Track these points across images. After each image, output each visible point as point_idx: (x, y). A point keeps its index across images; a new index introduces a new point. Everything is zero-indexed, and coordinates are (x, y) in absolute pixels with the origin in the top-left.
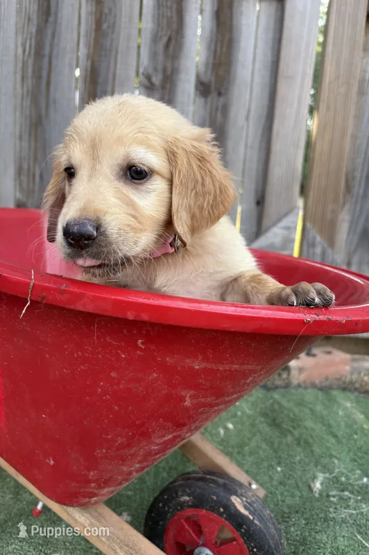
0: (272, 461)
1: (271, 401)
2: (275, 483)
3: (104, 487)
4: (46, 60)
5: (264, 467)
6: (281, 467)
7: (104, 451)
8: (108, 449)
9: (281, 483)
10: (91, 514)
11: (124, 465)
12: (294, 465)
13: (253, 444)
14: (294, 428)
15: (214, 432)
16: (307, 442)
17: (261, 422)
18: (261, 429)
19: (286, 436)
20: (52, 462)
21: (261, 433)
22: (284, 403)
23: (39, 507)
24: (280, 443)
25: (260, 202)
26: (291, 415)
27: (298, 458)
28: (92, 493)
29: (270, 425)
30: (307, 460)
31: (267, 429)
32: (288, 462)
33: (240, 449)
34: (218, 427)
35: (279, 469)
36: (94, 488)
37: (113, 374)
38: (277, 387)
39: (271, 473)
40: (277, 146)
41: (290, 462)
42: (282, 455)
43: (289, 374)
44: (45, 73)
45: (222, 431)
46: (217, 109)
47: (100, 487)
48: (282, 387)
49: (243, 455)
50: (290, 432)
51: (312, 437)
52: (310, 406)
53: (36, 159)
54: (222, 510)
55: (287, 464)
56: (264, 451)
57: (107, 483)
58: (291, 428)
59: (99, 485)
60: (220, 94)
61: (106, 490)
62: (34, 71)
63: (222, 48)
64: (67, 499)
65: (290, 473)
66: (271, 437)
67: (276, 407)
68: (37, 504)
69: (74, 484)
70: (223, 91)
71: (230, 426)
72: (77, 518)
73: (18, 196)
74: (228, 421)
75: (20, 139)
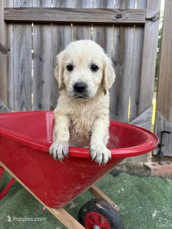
0: (138, 204)
1: (140, 181)
2: (138, 213)
3: (62, 202)
5: (134, 206)
6: (141, 207)
7: (60, 191)
8: (61, 190)
9: (140, 213)
10: (59, 211)
11: (67, 195)
12: (146, 207)
13: (131, 197)
14: (148, 192)
15: (116, 191)
16: (152, 198)
17: (135, 189)
18: (135, 192)
19: (145, 196)
20: (46, 194)
21: (135, 193)
22: (146, 182)
24: (142, 198)
25: (137, 103)
26: (148, 188)
27: (148, 204)
28: (58, 204)
29: (139, 191)
30: (152, 205)
31: (137, 192)
32: (144, 205)
33: (125, 198)
34: (118, 190)
35: (140, 208)
36: (58, 202)
37: (60, 168)
38: (144, 176)
39: (136, 209)
40: (143, 82)
41: (145, 206)
42: (142, 203)
43: (150, 172)
46: (120, 70)
47: (60, 202)
48: (146, 176)
49: (127, 201)
50: (146, 194)
51: (155, 196)
52: (156, 185)
53: (57, 92)
54: (95, 209)
55: (143, 206)
56: (135, 200)
57: (63, 201)
58: (147, 193)
60: (120, 64)
61: (62, 203)
63: (121, 48)
64: (51, 206)
65: (145, 210)
66: (139, 195)
67: (142, 183)
68: (43, 208)
69: (53, 201)
70: (122, 63)
71: (123, 190)
72: (55, 212)
73: (51, 104)
74: (122, 188)
75: (52, 85)
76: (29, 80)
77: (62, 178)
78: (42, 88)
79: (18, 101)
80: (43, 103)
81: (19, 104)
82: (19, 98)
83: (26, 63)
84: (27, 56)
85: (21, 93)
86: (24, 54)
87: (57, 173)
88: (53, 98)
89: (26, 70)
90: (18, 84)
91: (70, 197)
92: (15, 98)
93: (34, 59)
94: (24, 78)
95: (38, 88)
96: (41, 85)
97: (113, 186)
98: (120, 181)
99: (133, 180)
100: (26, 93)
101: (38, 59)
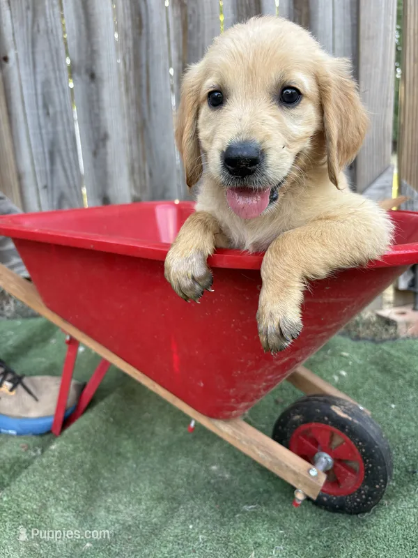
0: (386, 400)
1: (380, 351)
2: (390, 417)
3: (241, 402)
4: (144, 69)
6: (394, 404)
7: (239, 372)
8: (241, 371)
9: (396, 417)
10: (232, 425)
11: (254, 383)
12: (407, 403)
14: (405, 372)
15: (329, 378)
17: (372, 369)
18: (372, 375)
19: (398, 379)
20: (202, 385)
21: (373, 378)
22: (393, 352)
23: (192, 424)
24: (392, 385)
26: (401, 362)
27: (411, 397)
28: (232, 407)
29: (381, 372)
31: (379, 375)
34: (332, 374)
35: (393, 407)
36: (233, 403)
38: (384, 340)
39: (384, 410)
41: (404, 401)
42: (396, 395)
43: (396, 329)
44: (144, 82)
45: (336, 378)
47: (238, 402)
48: (389, 340)
49: (358, 396)
50: (401, 376)
53: (144, 159)
54: (326, 418)
55: (400, 402)
56: (378, 392)
57: (243, 398)
58: (402, 373)
59: (237, 400)
61: (242, 405)
62: (135, 82)
65: (405, 409)
66: (383, 381)
67: (386, 356)
68: (190, 422)
69: (219, 400)
71: (344, 373)
73: (134, 193)
74: (341, 369)
75: (131, 143)
76: (68, 135)
77: (246, 338)
78: (106, 154)
79: (48, 192)
80: (111, 192)
81: (53, 201)
82: (49, 185)
83: (54, 89)
84: (54, 70)
85: (52, 172)
86: (46, 66)
87: (233, 325)
88: (136, 177)
89: (58, 109)
90: (41, 149)
91: (261, 387)
92: (40, 185)
93: (75, 75)
94: (55, 133)
95: (95, 154)
96: (101, 144)
97: (319, 366)
98: (333, 354)
99: (362, 351)
100: (65, 170)
101: (86, 78)
